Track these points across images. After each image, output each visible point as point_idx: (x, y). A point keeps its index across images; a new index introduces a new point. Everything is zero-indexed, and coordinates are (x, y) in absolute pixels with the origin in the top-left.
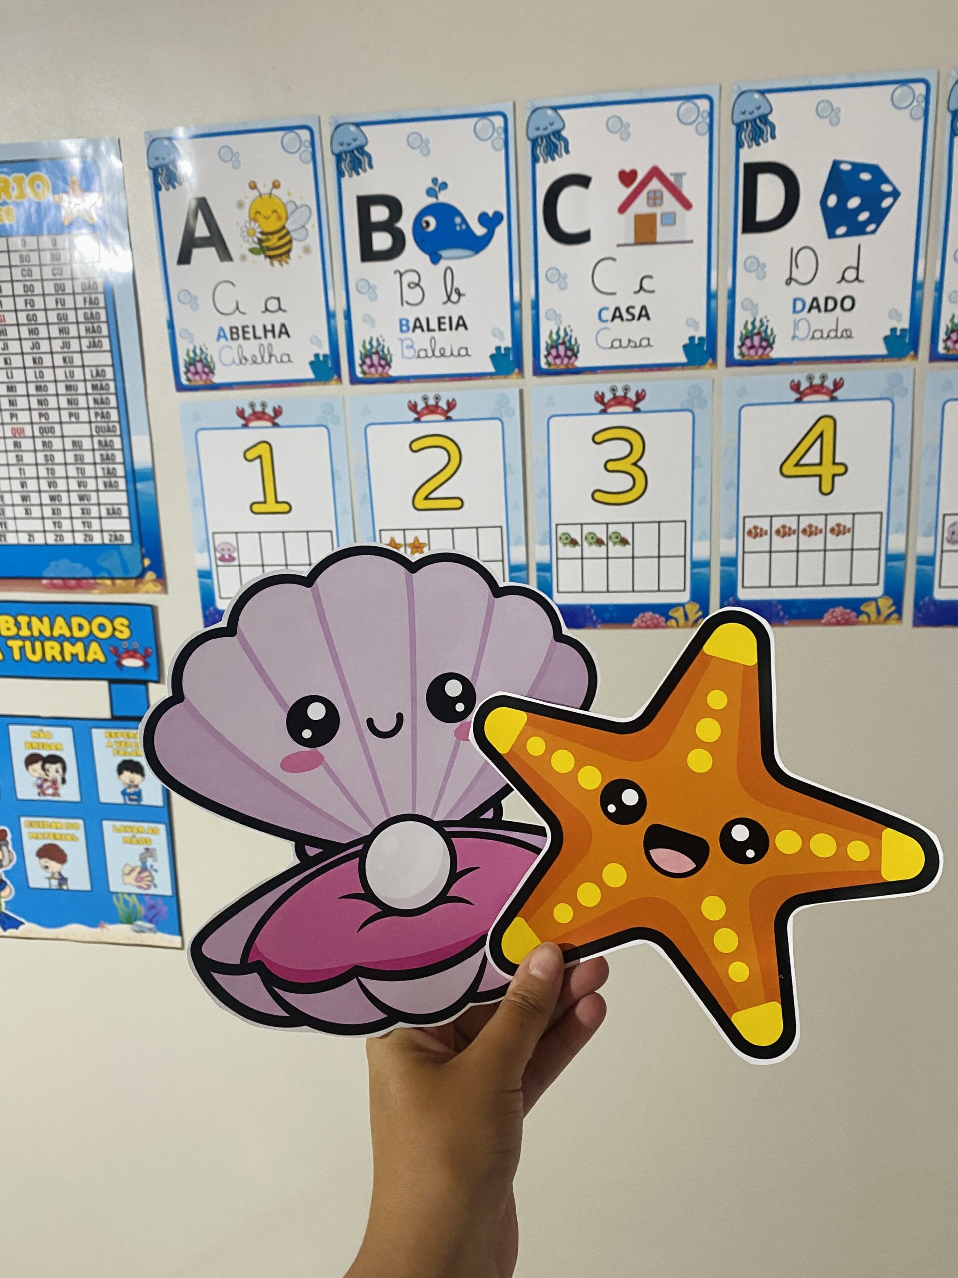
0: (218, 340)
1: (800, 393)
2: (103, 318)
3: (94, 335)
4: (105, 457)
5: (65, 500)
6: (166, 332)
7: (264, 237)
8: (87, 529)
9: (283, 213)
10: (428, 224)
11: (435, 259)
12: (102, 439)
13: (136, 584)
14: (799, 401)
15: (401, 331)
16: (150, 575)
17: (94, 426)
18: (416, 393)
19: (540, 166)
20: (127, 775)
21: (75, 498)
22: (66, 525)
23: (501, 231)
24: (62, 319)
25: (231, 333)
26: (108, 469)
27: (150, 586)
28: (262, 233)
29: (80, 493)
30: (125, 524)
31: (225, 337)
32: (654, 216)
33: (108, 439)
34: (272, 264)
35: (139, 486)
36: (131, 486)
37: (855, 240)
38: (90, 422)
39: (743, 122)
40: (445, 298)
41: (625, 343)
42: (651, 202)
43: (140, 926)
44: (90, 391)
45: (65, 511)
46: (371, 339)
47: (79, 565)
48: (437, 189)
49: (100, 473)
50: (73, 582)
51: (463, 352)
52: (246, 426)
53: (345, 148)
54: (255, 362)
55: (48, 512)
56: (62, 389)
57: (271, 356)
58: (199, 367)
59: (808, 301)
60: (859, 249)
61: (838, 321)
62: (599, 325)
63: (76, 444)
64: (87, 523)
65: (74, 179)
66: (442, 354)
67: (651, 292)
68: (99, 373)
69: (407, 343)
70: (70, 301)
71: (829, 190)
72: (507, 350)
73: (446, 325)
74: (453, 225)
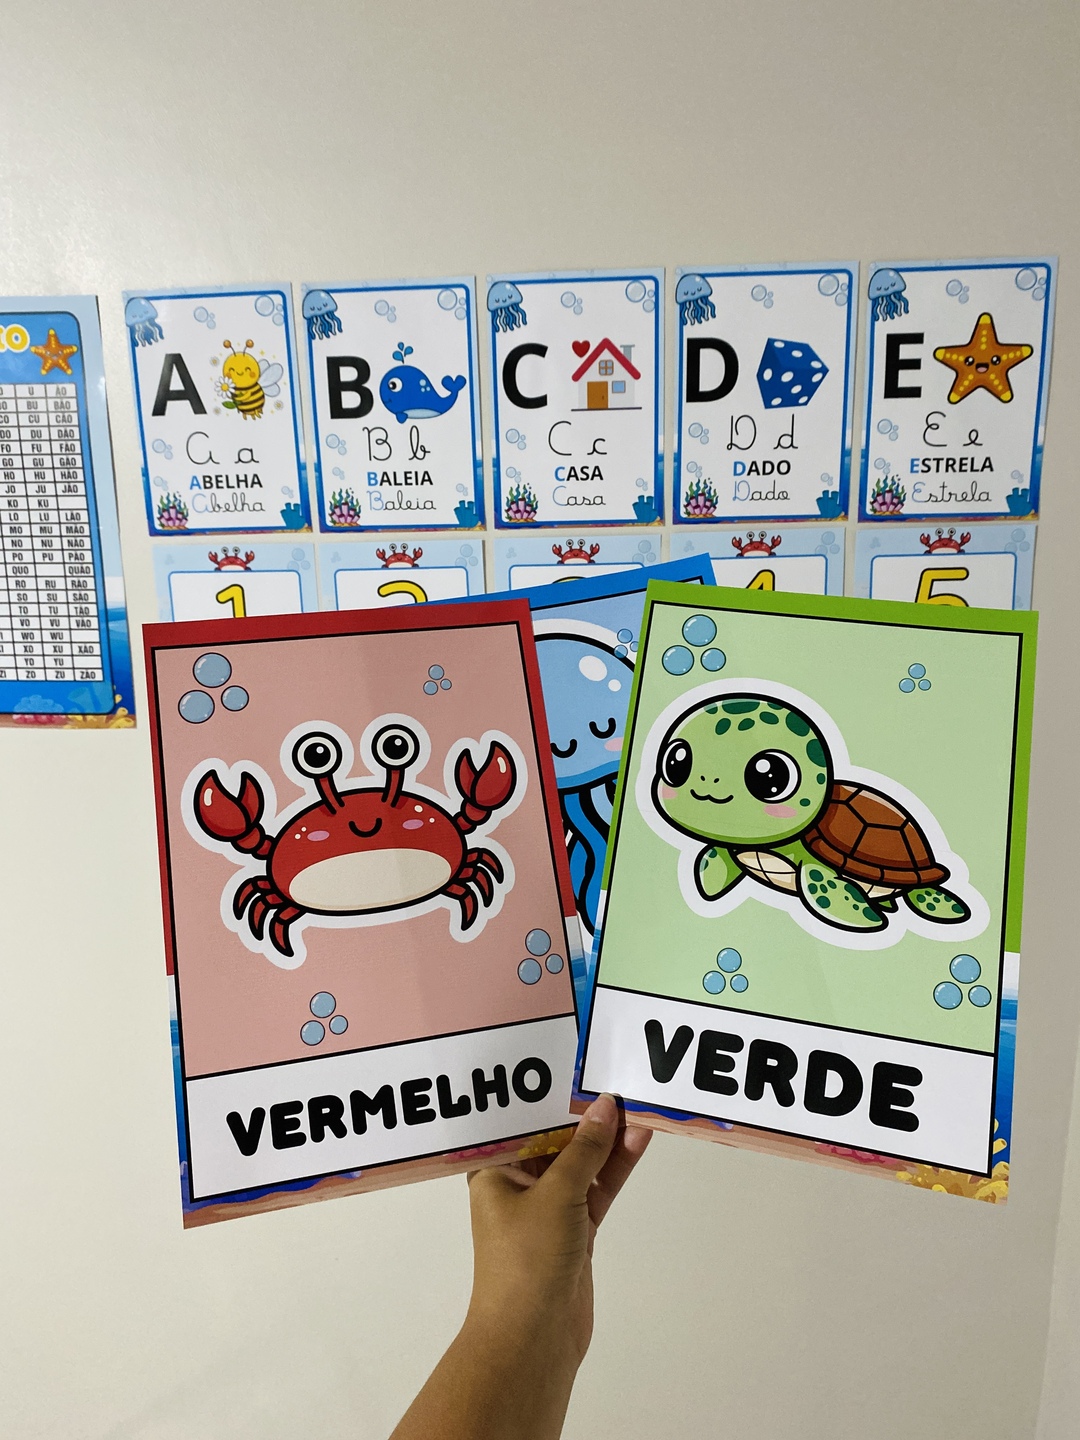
0: (191, 488)
1: (742, 549)
2: (79, 464)
3: (70, 480)
4: (78, 597)
5: (37, 638)
6: (140, 479)
7: (238, 392)
8: (59, 666)
9: (255, 369)
10: (394, 385)
11: (402, 418)
12: (76, 579)
13: (107, 721)
14: (740, 556)
15: (370, 484)
16: (122, 711)
17: (67, 566)
18: (384, 542)
19: (499, 335)
21: (47, 636)
22: (38, 662)
24: (38, 464)
25: (205, 482)
26: (81, 608)
27: (122, 721)
28: (235, 388)
29: (52, 631)
30: (96, 662)
31: (198, 485)
32: (606, 383)
33: (81, 579)
34: (245, 419)
35: (111, 625)
36: (103, 625)
37: (789, 411)
38: (64, 563)
39: (686, 302)
40: (410, 454)
41: (579, 501)
42: (603, 371)
44: (64, 533)
45: (37, 649)
46: (341, 491)
47: (50, 702)
48: (403, 353)
49: (73, 612)
50: (44, 717)
51: (428, 505)
52: (218, 570)
53: (316, 312)
54: (228, 510)
55: (20, 649)
56: (36, 530)
57: (244, 504)
58: (173, 513)
59: (748, 465)
60: (793, 419)
61: (775, 484)
62: (556, 483)
63: (50, 585)
64: (58, 661)
65: (52, 332)
66: (409, 506)
67: (603, 453)
68: (74, 517)
69: (376, 495)
70: (45, 447)
71: (764, 365)
72: (471, 504)
73: (413, 479)
74: (419, 387)
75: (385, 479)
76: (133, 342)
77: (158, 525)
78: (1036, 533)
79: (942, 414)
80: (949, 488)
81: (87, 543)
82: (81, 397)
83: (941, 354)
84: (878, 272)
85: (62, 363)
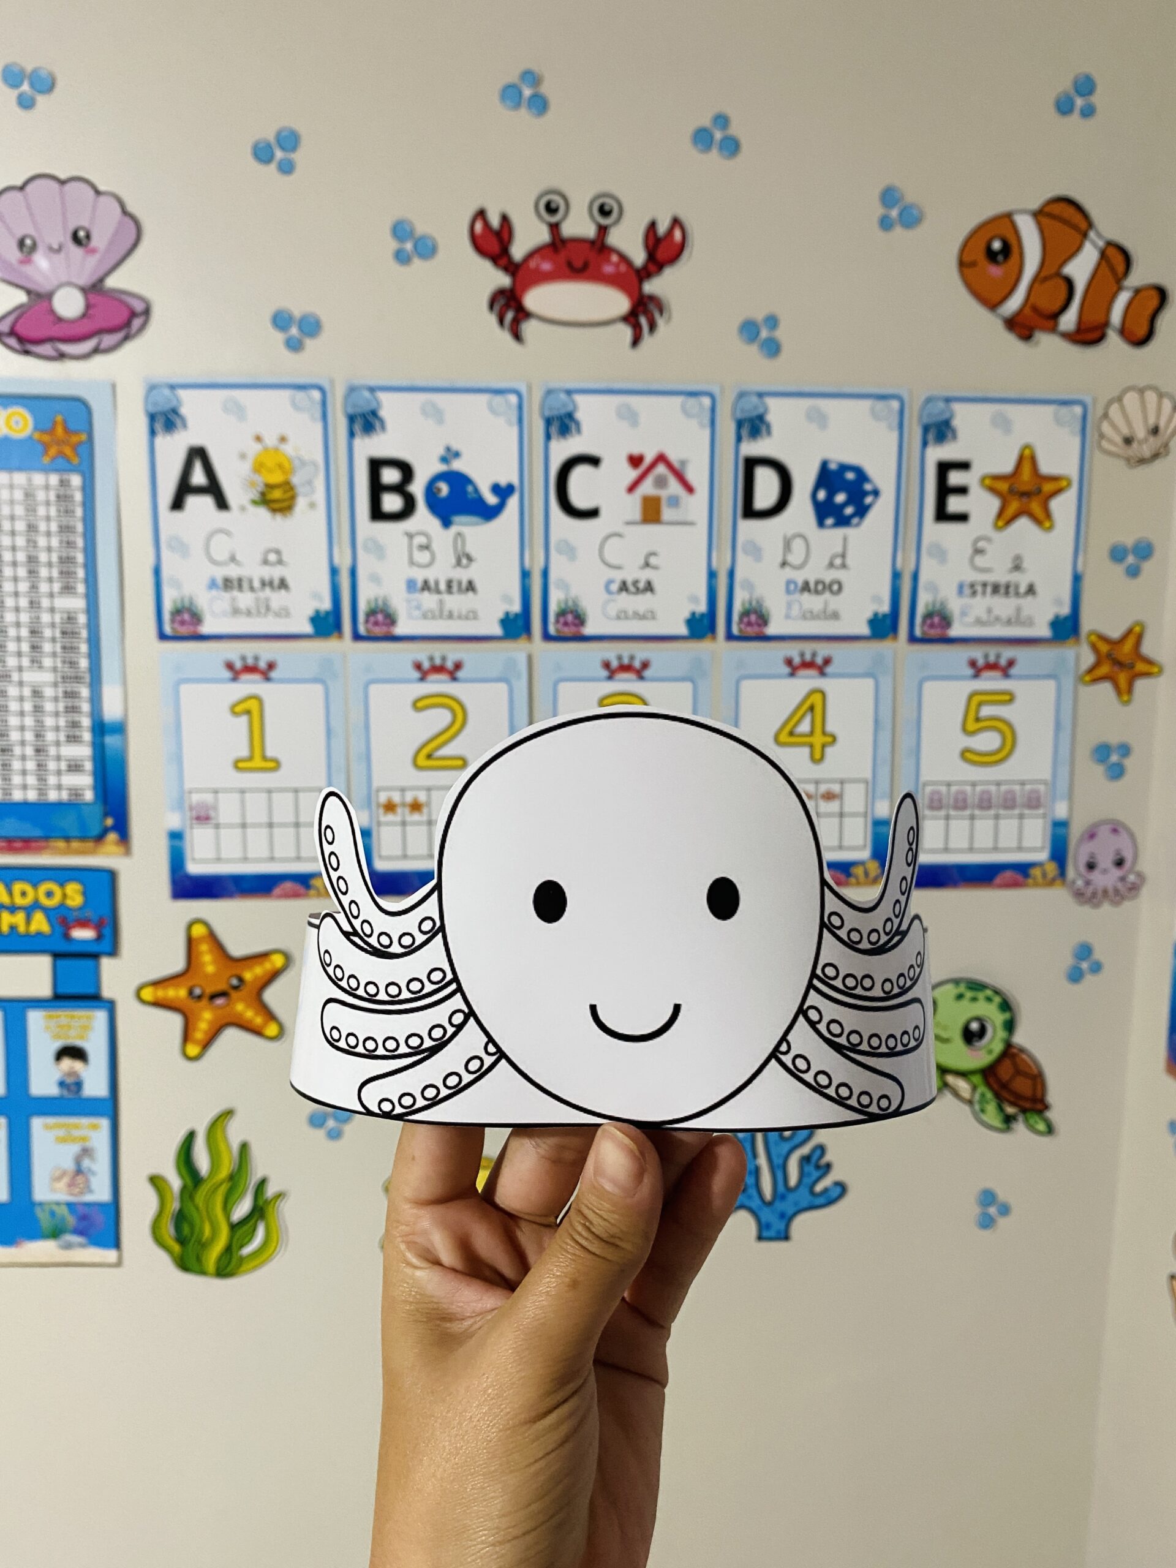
0: (209, 590)
1: (793, 668)
2: (81, 562)
3: (68, 579)
4: (69, 707)
5: (17, 753)
6: (151, 578)
7: (267, 490)
8: (42, 785)
9: (287, 467)
10: (439, 490)
11: (446, 523)
12: (68, 689)
13: (95, 846)
14: (792, 674)
15: (409, 592)
16: (112, 837)
17: (59, 674)
18: (422, 653)
20: (67, 1063)
21: (29, 751)
22: (17, 781)
23: (513, 502)
24: (32, 560)
25: (225, 584)
26: (72, 720)
27: (111, 848)
28: (265, 485)
29: (37, 746)
30: (87, 781)
31: (217, 587)
32: (661, 497)
33: (75, 689)
34: (274, 518)
35: (107, 739)
36: (98, 740)
37: (841, 531)
38: (55, 670)
39: (742, 420)
40: (453, 561)
41: (630, 615)
42: (658, 485)
43: (66, 1241)
44: (58, 636)
45: (17, 766)
46: (378, 598)
47: (28, 825)
48: (450, 457)
49: (62, 725)
50: (19, 843)
51: (471, 615)
52: (234, 679)
54: (249, 614)
56: (24, 632)
57: (268, 608)
58: (186, 617)
59: (800, 583)
60: (845, 539)
61: (826, 603)
62: (606, 596)
63: (37, 693)
64: (42, 779)
65: (59, 418)
66: (451, 616)
67: (656, 568)
68: (71, 618)
69: (414, 603)
70: (42, 542)
71: (819, 485)
72: (516, 615)
73: (455, 588)
74: (465, 492)
75: (426, 586)
76: (153, 433)
77: (168, 629)
78: (1078, 659)
79: (988, 539)
80: (997, 612)
81: (84, 648)
82: (88, 489)
83: (987, 482)
84: (929, 400)
85: (68, 451)
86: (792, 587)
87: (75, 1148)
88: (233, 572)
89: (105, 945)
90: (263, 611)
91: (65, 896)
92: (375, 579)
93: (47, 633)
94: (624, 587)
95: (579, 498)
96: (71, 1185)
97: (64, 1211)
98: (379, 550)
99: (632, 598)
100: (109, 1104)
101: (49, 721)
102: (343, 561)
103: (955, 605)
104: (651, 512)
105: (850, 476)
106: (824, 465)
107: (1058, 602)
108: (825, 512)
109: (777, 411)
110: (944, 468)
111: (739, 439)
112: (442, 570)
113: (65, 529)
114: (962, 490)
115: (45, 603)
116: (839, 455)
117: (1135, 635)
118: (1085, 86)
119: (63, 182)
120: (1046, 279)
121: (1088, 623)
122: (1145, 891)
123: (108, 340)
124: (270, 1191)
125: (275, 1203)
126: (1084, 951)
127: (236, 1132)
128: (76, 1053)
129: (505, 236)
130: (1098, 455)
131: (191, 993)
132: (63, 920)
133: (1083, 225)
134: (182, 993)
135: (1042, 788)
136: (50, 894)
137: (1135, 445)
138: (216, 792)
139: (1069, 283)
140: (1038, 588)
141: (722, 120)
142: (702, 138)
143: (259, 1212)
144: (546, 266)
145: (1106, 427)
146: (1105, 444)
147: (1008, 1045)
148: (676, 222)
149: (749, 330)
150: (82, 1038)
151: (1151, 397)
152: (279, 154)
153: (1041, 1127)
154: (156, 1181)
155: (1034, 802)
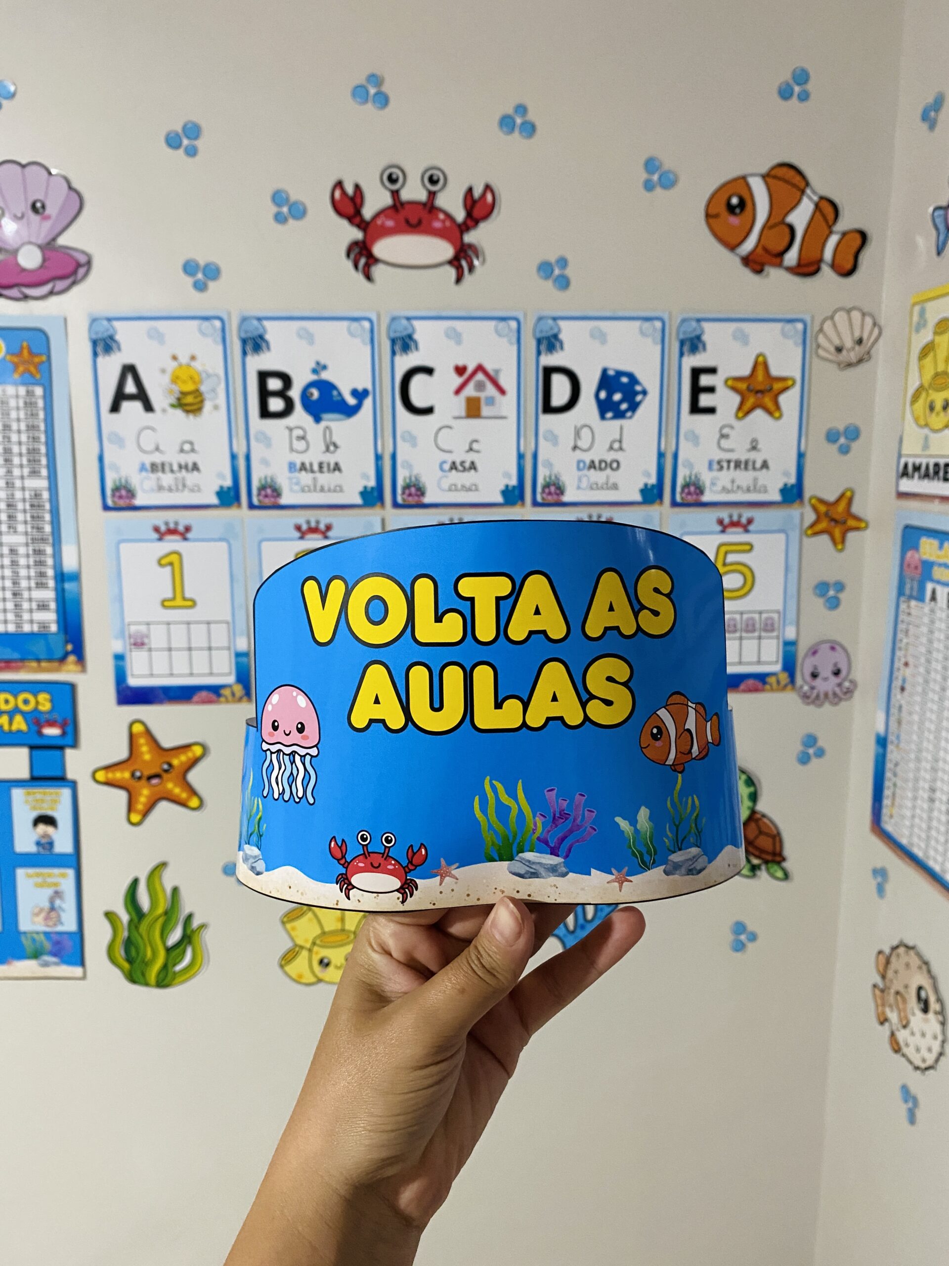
0: (140, 473)
2: (43, 452)
3: (34, 464)
4: (38, 561)
6: (96, 463)
7: (182, 396)
8: (18, 620)
9: (197, 378)
10: (312, 394)
11: (318, 419)
12: (36, 548)
13: (60, 666)
15: (290, 471)
16: (72, 658)
17: (29, 536)
19: (398, 358)
20: (42, 828)
21: (9, 595)
23: (368, 403)
24: (7, 451)
25: (152, 467)
26: (40, 571)
27: (71, 667)
28: (180, 393)
29: (14, 591)
30: (52, 616)
31: (146, 470)
32: (479, 399)
33: (42, 547)
34: (188, 417)
35: (66, 585)
36: (59, 586)
37: (618, 423)
38: (26, 534)
39: (541, 338)
40: (323, 448)
41: (459, 487)
42: (478, 389)
43: (45, 961)
44: (28, 508)
46: (267, 477)
47: (8, 650)
48: (319, 369)
49: (32, 575)
50: (3, 664)
51: (338, 489)
52: (160, 539)
53: (249, 335)
54: (170, 491)
56: (3, 506)
57: (184, 486)
58: (123, 493)
59: (588, 462)
60: (621, 428)
61: (608, 477)
62: (440, 473)
63: (13, 551)
64: (18, 616)
65: (25, 344)
66: (322, 490)
67: (478, 452)
68: (37, 495)
69: (294, 481)
70: (14, 437)
71: (600, 387)
72: (372, 488)
73: (325, 469)
74: (332, 396)
75: (303, 467)
76: (95, 354)
77: (110, 502)
78: (802, 516)
79: (732, 427)
80: (738, 483)
81: (47, 517)
82: (48, 396)
83: (730, 383)
84: (684, 321)
85: (32, 369)
86: (582, 465)
87: (49, 892)
88: (157, 458)
89: (69, 740)
90: (180, 487)
91: (37, 703)
92: (265, 462)
93: (20, 506)
94: (454, 466)
95: (418, 399)
96: (47, 918)
97: (42, 937)
98: (266, 440)
99: (460, 474)
100: (74, 859)
101: (23, 572)
102: (240, 449)
103: (706, 478)
104: (473, 410)
105: (625, 380)
106: (605, 371)
107: (786, 474)
108: (606, 408)
109: (568, 331)
110: (696, 373)
111: (539, 353)
112: (315, 455)
113: (31, 428)
114: (711, 390)
115: (18, 483)
116: (615, 364)
117: (847, 498)
118: (802, 77)
119: (23, 166)
120: (772, 227)
121: (809, 490)
122: (857, 694)
123: (60, 285)
124: (195, 923)
125: (200, 932)
126: (810, 740)
127: (169, 880)
128: (49, 820)
129: (358, 201)
130: (816, 360)
131: (133, 775)
132: (37, 721)
133: (802, 185)
134: (127, 775)
135: (775, 616)
136: (27, 701)
137: (844, 352)
138: (148, 624)
139: (792, 229)
140: (770, 464)
141: (521, 109)
142: (507, 123)
143: (187, 939)
144: (390, 223)
145: (821, 339)
146: (821, 352)
147: (753, 812)
148: (488, 187)
149: (545, 269)
150: (52, 809)
151: (856, 315)
152: (185, 142)
153: (780, 874)
154: (110, 916)
155: (769, 627)
